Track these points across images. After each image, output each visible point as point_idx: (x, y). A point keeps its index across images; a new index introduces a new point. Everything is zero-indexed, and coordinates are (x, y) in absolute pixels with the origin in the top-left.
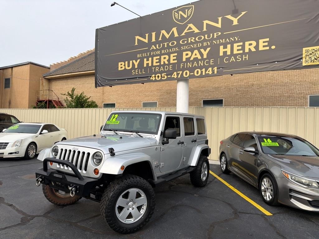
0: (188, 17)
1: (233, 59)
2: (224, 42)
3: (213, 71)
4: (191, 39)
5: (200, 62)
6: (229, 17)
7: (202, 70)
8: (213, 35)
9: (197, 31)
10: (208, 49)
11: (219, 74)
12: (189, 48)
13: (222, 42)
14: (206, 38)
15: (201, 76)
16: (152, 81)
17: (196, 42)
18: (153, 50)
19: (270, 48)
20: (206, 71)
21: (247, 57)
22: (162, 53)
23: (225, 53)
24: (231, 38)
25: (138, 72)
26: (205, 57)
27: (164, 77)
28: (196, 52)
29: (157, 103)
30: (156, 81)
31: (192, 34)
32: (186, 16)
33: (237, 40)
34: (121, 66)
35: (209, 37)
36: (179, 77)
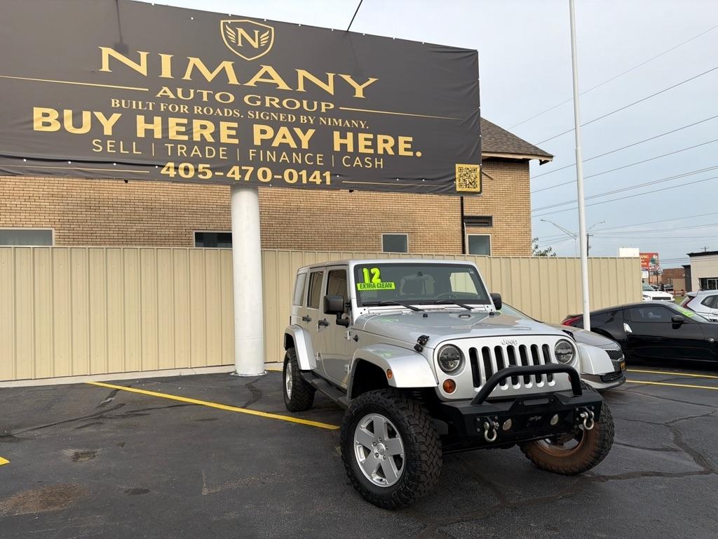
0: (261, 49)
1: (357, 162)
2: (340, 125)
3: (323, 178)
4: (270, 100)
5: (294, 154)
6: (347, 78)
7: (300, 174)
8: (319, 106)
9: (283, 86)
10: (311, 132)
11: (335, 186)
12: (268, 118)
13: (337, 124)
14: (305, 107)
15: (299, 185)
16: (166, 178)
17: (283, 110)
18: (165, 99)
19: (414, 154)
20: (308, 177)
21: (381, 163)
22: (196, 112)
23: (344, 146)
24: (353, 121)
25: (117, 147)
26: (305, 146)
27: (205, 174)
28: (284, 130)
29: (54, 234)
30: (177, 179)
31: (272, 90)
32: (256, 45)
33: (363, 127)
34: (44, 119)
35: (310, 106)
36: (247, 178)
